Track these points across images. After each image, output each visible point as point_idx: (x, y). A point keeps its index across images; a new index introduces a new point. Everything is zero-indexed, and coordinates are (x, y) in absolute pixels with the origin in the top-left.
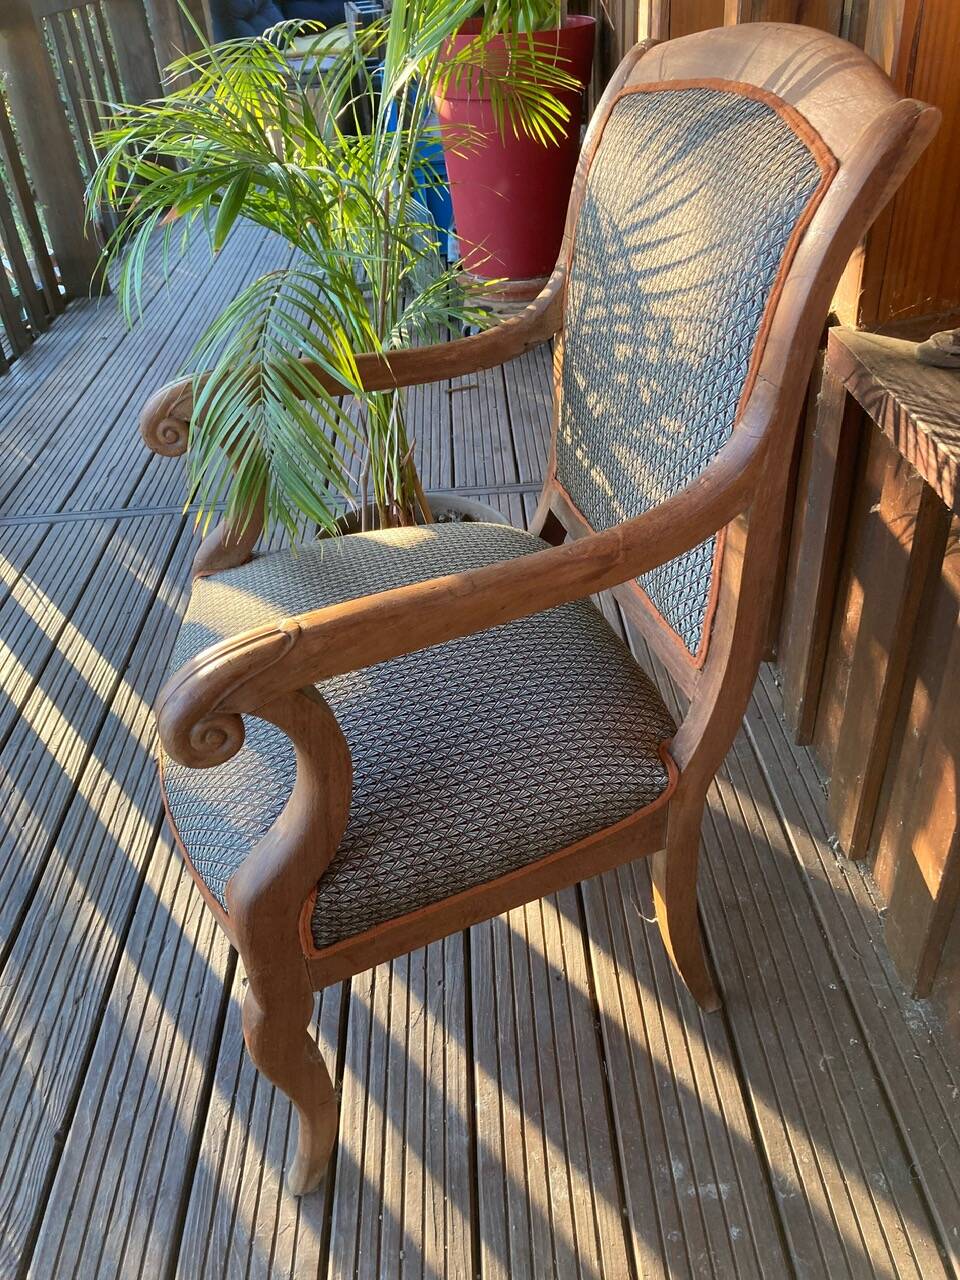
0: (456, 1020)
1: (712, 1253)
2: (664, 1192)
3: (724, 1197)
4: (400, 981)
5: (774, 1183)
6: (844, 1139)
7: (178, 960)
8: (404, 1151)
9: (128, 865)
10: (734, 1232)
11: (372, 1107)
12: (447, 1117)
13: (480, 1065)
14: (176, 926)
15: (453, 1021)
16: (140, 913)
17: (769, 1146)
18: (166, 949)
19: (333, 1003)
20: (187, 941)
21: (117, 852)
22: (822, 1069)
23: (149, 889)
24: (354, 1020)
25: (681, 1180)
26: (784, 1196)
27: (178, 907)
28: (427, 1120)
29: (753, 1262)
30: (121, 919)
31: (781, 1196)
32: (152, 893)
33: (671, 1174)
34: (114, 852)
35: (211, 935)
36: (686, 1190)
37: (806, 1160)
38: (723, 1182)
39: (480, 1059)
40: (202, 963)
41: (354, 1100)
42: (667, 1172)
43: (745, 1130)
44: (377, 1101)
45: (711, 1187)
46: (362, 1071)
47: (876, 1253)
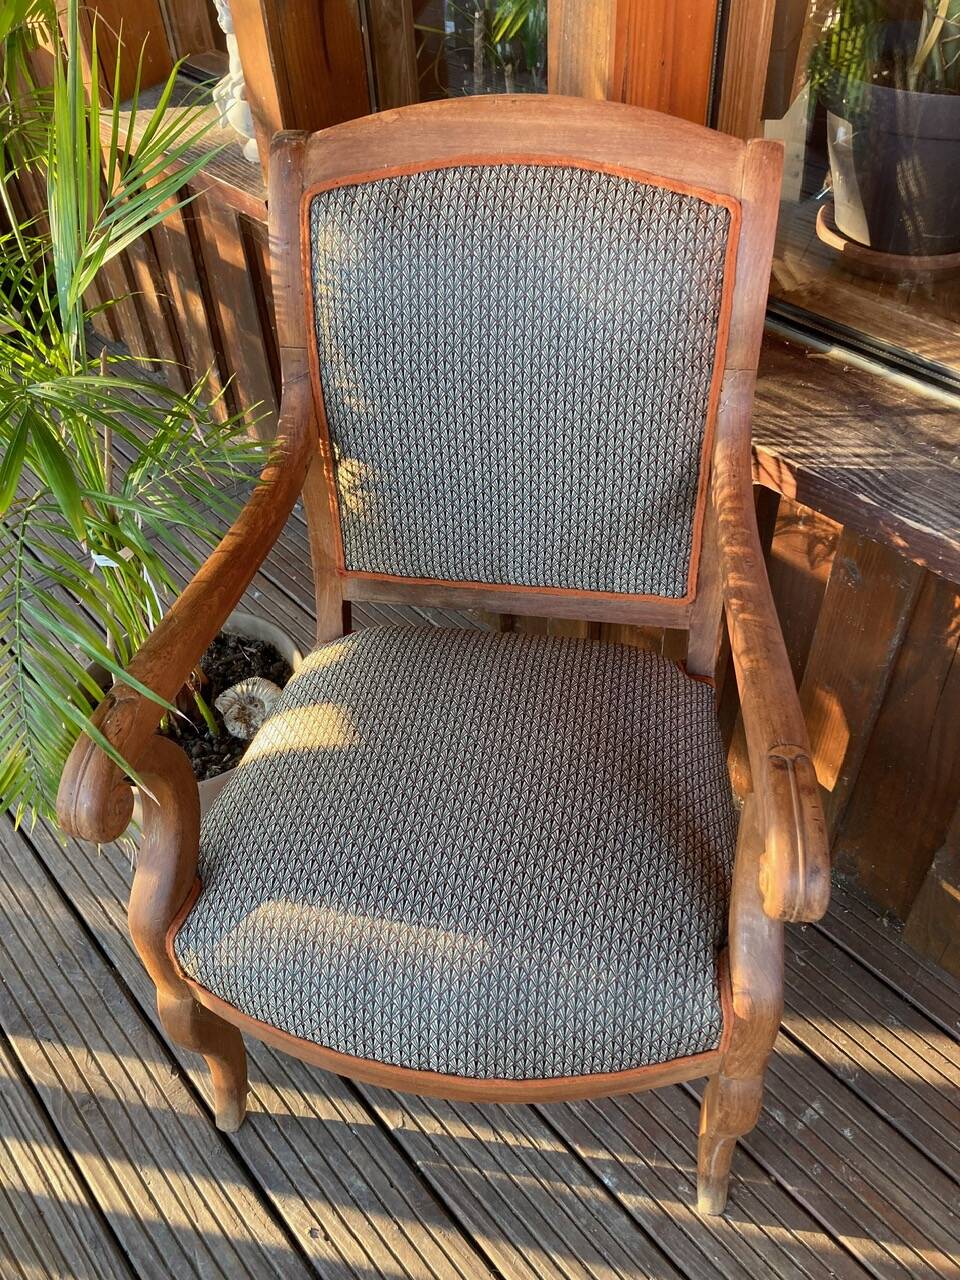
0: (529, 1121)
1: (847, 1161)
2: (785, 1141)
3: (821, 1113)
4: (452, 1123)
5: (839, 1075)
6: (852, 1006)
7: (223, 1266)
8: (587, 1271)
9: (68, 1208)
10: (847, 1133)
11: (531, 1256)
12: (594, 1212)
13: (581, 1146)
14: (186, 1231)
15: (528, 1125)
16: (134, 1249)
17: (817, 1049)
18: (199, 1265)
19: (413, 1189)
20: (213, 1238)
21: (39, 1202)
22: (803, 964)
23: (118, 1216)
24: (446, 1190)
25: (787, 1123)
26: (853, 1080)
27: (170, 1212)
28: (581, 1228)
29: (874, 1146)
30: (118, 1271)
31: (851, 1082)
32: (127, 1218)
33: (778, 1122)
34: (36, 1205)
35: (235, 1216)
36: (796, 1128)
37: (845, 1042)
38: (813, 1100)
39: (576, 1141)
40: (250, 1248)
41: (511, 1262)
42: (774, 1123)
43: (795, 1050)
44: (529, 1245)
45: (809, 1111)
46: (493, 1231)
47: (931, 1077)
